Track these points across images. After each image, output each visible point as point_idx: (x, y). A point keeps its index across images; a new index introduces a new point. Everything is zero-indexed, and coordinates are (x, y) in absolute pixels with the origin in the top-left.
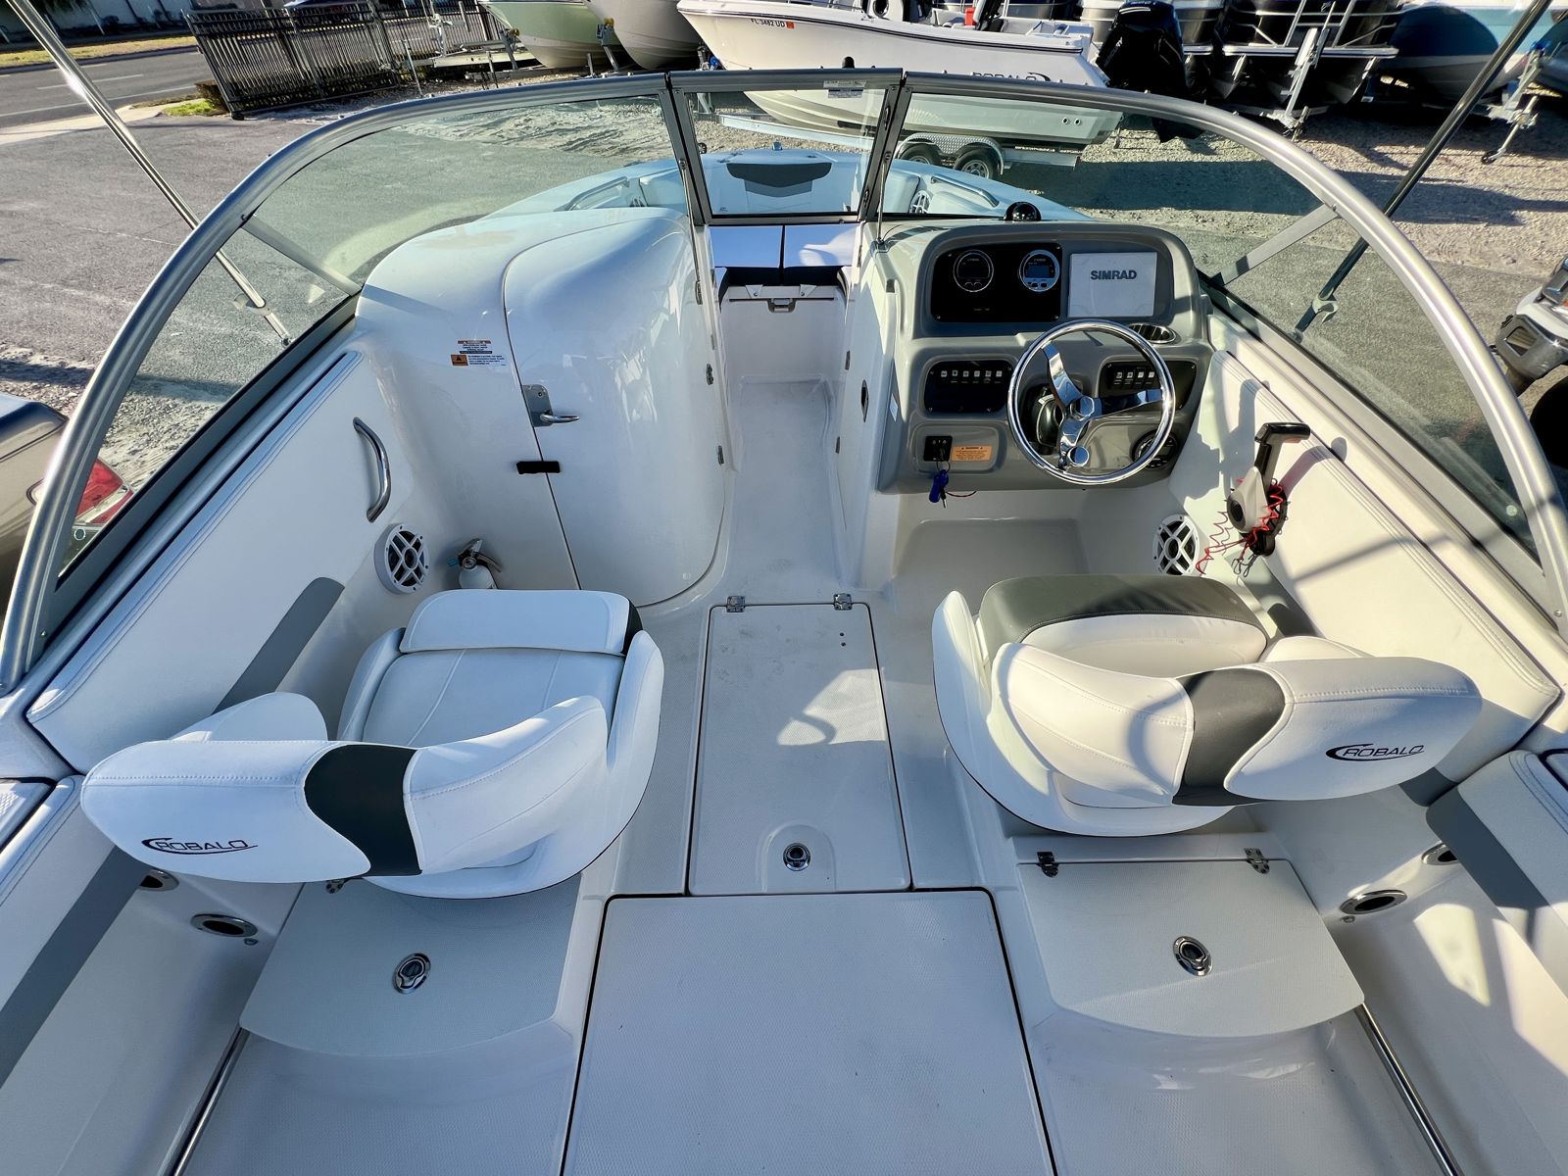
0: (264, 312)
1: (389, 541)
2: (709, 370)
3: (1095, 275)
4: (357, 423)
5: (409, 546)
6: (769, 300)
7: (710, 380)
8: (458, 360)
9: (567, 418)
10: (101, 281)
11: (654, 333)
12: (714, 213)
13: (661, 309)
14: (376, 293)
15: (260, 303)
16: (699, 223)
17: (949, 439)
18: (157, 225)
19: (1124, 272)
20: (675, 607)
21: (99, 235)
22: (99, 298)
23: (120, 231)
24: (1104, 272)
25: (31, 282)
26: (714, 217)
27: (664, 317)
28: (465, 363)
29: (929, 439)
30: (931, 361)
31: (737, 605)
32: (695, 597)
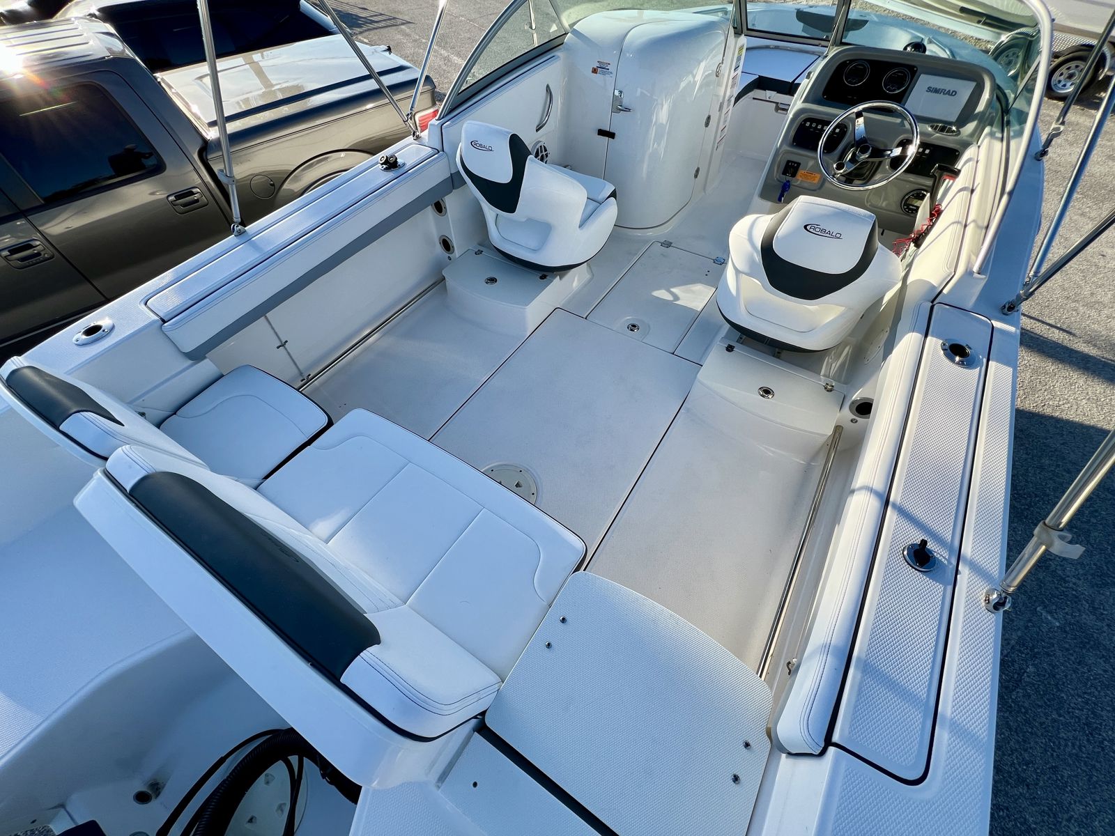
0: (534, 32)
1: (538, 146)
2: (709, 118)
3: (930, 90)
4: (548, 86)
5: (544, 153)
6: (777, 103)
7: (707, 124)
8: (595, 71)
9: (627, 110)
10: (446, 43)
11: (683, 85)
12: (749, 27)
13: (692, 73)
14: (576, 33)
15: (534, 27)
16: (738, 33)
17: (799, 164)
18: (479, 16)
19: (949, 91)
20: (639, 233)
21: (452, 17)
22: (443, 52)
23: (462, 16)
24: (936, 89)
25: (418, 37)
26: (748, 29)
27: (690, 78)
28: (596, 73)
29: (788, 162)
30: (803, 116)
31: (667, 244)
32: (650, 233)
